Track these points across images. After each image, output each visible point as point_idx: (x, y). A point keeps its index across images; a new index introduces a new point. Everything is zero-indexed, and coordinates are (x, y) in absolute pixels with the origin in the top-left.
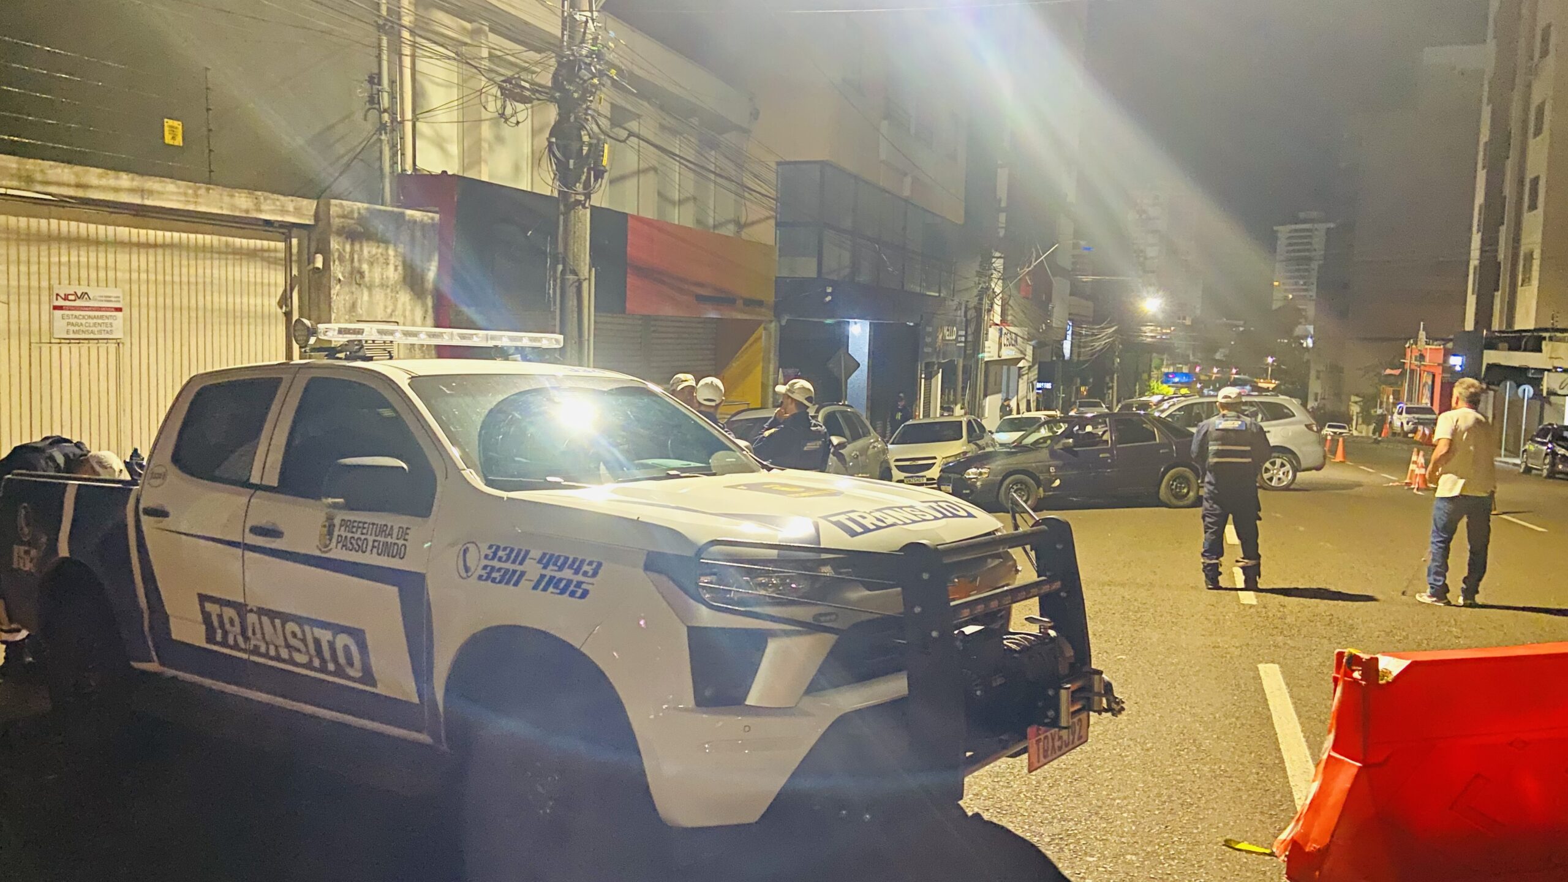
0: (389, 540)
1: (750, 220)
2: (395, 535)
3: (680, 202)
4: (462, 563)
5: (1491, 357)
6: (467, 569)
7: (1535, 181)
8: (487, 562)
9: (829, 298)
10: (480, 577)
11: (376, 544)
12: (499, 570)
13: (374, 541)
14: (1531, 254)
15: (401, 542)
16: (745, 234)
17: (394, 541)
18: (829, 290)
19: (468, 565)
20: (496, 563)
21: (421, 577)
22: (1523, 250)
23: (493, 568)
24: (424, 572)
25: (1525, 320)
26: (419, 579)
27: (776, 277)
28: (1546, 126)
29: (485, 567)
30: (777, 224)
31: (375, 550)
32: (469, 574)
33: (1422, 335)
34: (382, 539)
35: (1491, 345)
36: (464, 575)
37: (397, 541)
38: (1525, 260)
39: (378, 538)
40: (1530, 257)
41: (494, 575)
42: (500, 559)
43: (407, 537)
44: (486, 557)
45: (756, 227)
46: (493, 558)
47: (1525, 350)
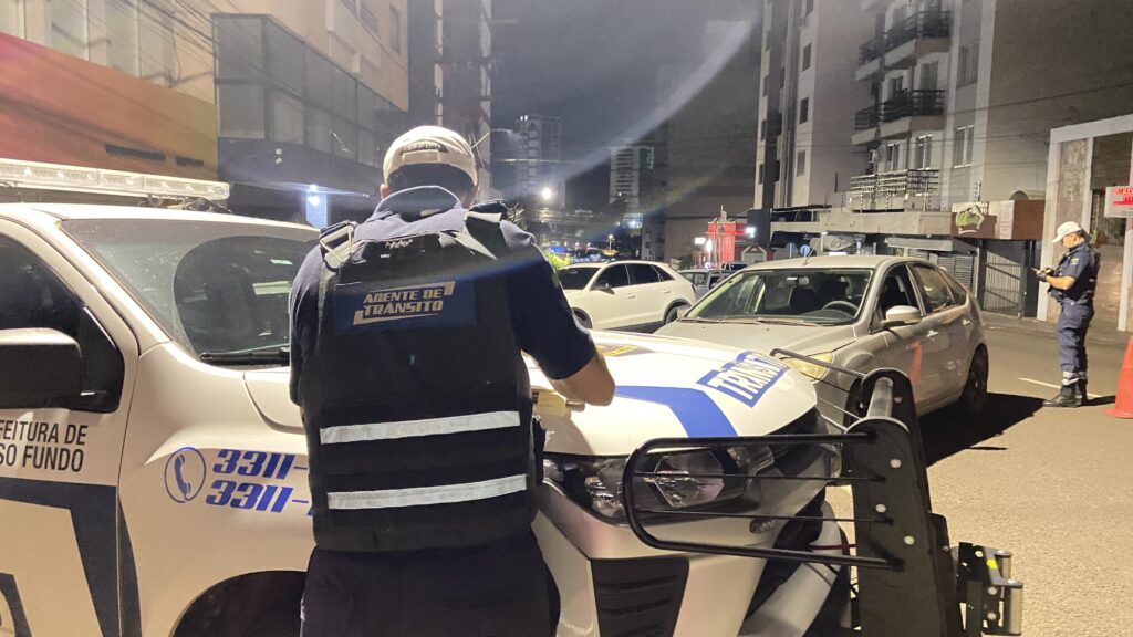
0: (52, 444)
1: (183, 76)
2: (62, 437)
3: (90, 45)
4: (174, 476)
5: (777, 227)
6: (183, 487)
7: (805, 102)
8: (219, 477)
9: (279, 160)
10: (210, 500)
11: (31, 452)
12: (243, 487)
13: (27, 447)
14: (804, 153)
15: (72, 447)
16: (180, 88)
17: (61, 445)
18: (278, 152)
19: (186, 481)
20: (234, 477)
21: (110, 493)
22: (797, 150)
23: (231, 485)
24: (115, 484)
25: (801, 199)
26: (107, 495)
27: (219, 138)
28: (813, 62)
29: (217, 484)
30: (216, 82)
31: (29, 461)
32: (189, 496)
33: (724, 214)
34: (41, 444)
35: (776, 218)
36: (180, 497)
37: (66, 446)
38: (799, 158)
39: (34, 443)
40: (802, 156)
41: (236, 495)
42: (242, 471)
43: (82, 439)
44: (217, 468)
45: (192, 83)
46: (230, 469)
47: (797, 221)
